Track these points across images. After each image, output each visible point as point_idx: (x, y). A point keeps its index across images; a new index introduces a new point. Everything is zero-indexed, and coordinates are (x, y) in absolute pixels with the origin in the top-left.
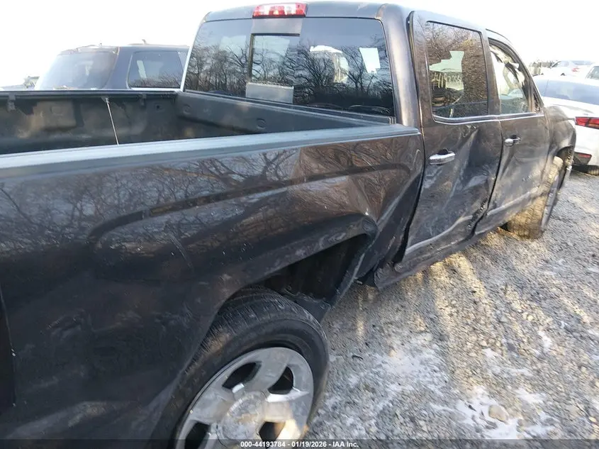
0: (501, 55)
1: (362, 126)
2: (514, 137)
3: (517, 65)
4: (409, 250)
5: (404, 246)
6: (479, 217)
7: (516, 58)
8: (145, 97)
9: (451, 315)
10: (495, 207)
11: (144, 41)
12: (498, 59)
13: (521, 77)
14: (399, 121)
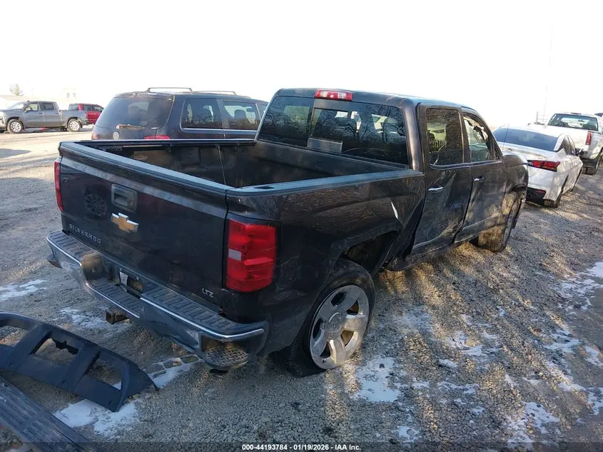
0: (473, 122)
1: (391, 170)
2: (480, 177)
3: (482, 128)
4: (414, 247)
5: (412, 244)
6: (458, 230)
7: (482, 123)
8: (239, 145)
9: (439, 296)
10: (468, 224)
11: (190, 89)
12: (470, 124)
13: (485, 135)
14: (411, 168)
